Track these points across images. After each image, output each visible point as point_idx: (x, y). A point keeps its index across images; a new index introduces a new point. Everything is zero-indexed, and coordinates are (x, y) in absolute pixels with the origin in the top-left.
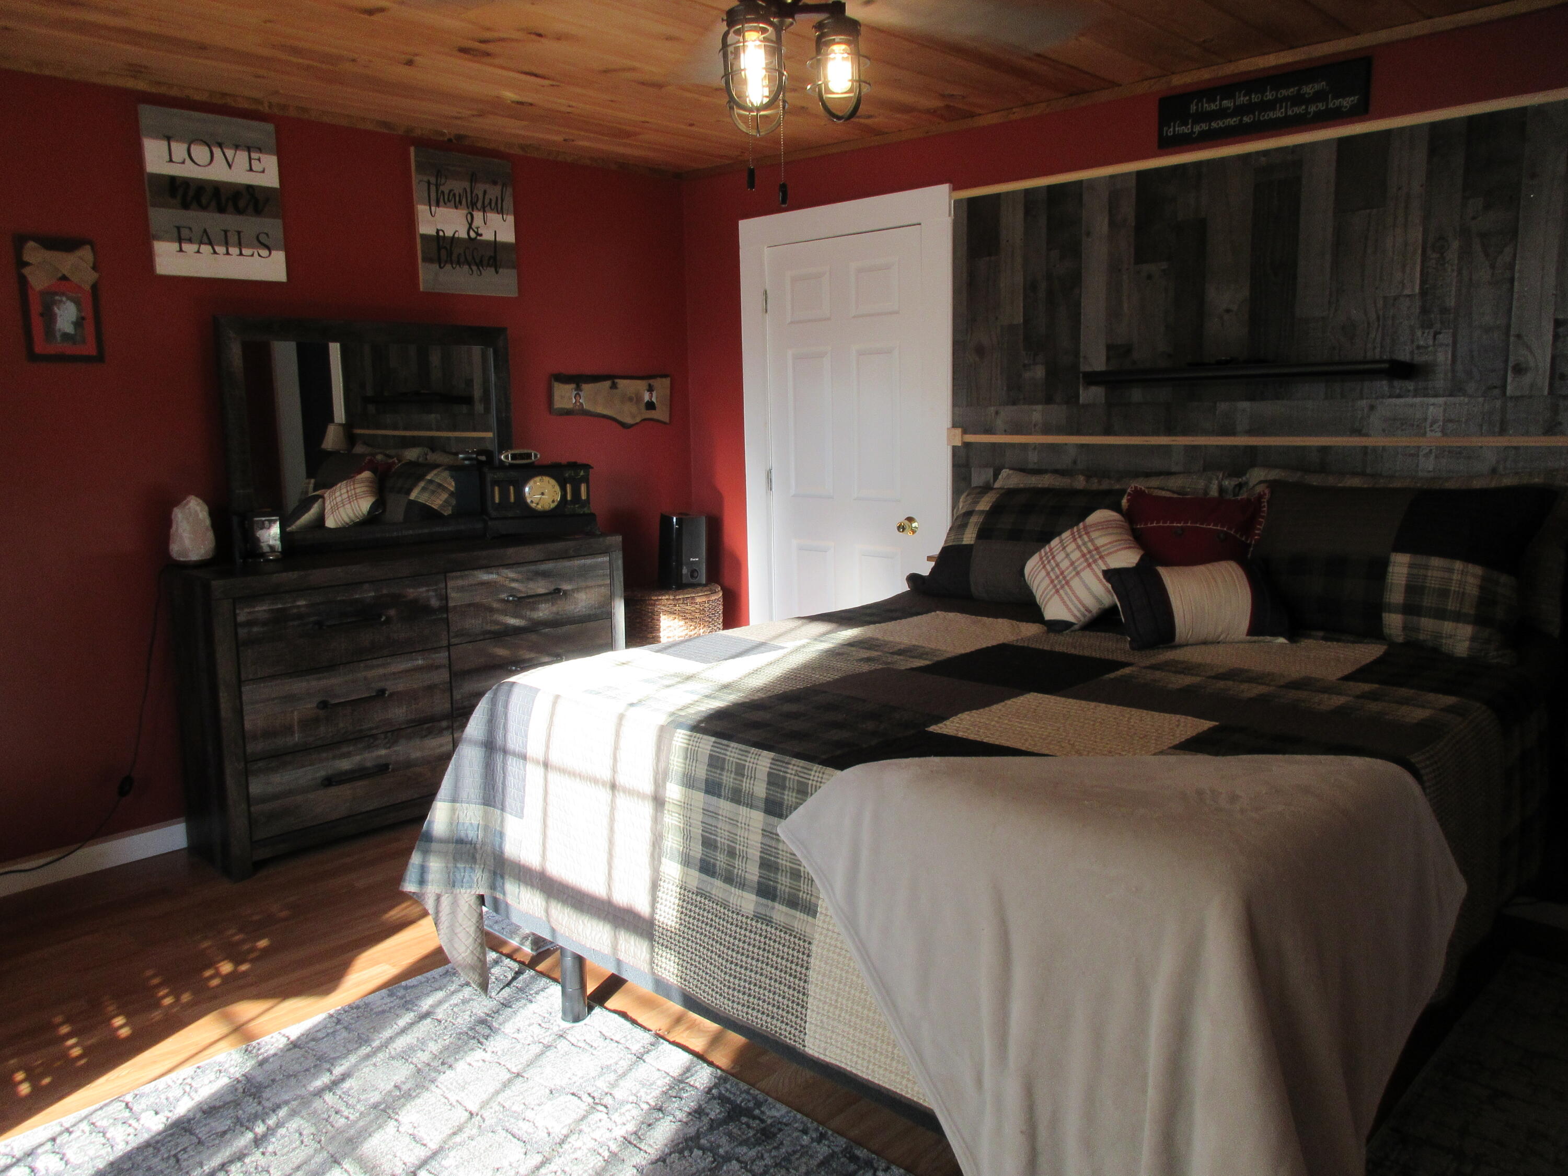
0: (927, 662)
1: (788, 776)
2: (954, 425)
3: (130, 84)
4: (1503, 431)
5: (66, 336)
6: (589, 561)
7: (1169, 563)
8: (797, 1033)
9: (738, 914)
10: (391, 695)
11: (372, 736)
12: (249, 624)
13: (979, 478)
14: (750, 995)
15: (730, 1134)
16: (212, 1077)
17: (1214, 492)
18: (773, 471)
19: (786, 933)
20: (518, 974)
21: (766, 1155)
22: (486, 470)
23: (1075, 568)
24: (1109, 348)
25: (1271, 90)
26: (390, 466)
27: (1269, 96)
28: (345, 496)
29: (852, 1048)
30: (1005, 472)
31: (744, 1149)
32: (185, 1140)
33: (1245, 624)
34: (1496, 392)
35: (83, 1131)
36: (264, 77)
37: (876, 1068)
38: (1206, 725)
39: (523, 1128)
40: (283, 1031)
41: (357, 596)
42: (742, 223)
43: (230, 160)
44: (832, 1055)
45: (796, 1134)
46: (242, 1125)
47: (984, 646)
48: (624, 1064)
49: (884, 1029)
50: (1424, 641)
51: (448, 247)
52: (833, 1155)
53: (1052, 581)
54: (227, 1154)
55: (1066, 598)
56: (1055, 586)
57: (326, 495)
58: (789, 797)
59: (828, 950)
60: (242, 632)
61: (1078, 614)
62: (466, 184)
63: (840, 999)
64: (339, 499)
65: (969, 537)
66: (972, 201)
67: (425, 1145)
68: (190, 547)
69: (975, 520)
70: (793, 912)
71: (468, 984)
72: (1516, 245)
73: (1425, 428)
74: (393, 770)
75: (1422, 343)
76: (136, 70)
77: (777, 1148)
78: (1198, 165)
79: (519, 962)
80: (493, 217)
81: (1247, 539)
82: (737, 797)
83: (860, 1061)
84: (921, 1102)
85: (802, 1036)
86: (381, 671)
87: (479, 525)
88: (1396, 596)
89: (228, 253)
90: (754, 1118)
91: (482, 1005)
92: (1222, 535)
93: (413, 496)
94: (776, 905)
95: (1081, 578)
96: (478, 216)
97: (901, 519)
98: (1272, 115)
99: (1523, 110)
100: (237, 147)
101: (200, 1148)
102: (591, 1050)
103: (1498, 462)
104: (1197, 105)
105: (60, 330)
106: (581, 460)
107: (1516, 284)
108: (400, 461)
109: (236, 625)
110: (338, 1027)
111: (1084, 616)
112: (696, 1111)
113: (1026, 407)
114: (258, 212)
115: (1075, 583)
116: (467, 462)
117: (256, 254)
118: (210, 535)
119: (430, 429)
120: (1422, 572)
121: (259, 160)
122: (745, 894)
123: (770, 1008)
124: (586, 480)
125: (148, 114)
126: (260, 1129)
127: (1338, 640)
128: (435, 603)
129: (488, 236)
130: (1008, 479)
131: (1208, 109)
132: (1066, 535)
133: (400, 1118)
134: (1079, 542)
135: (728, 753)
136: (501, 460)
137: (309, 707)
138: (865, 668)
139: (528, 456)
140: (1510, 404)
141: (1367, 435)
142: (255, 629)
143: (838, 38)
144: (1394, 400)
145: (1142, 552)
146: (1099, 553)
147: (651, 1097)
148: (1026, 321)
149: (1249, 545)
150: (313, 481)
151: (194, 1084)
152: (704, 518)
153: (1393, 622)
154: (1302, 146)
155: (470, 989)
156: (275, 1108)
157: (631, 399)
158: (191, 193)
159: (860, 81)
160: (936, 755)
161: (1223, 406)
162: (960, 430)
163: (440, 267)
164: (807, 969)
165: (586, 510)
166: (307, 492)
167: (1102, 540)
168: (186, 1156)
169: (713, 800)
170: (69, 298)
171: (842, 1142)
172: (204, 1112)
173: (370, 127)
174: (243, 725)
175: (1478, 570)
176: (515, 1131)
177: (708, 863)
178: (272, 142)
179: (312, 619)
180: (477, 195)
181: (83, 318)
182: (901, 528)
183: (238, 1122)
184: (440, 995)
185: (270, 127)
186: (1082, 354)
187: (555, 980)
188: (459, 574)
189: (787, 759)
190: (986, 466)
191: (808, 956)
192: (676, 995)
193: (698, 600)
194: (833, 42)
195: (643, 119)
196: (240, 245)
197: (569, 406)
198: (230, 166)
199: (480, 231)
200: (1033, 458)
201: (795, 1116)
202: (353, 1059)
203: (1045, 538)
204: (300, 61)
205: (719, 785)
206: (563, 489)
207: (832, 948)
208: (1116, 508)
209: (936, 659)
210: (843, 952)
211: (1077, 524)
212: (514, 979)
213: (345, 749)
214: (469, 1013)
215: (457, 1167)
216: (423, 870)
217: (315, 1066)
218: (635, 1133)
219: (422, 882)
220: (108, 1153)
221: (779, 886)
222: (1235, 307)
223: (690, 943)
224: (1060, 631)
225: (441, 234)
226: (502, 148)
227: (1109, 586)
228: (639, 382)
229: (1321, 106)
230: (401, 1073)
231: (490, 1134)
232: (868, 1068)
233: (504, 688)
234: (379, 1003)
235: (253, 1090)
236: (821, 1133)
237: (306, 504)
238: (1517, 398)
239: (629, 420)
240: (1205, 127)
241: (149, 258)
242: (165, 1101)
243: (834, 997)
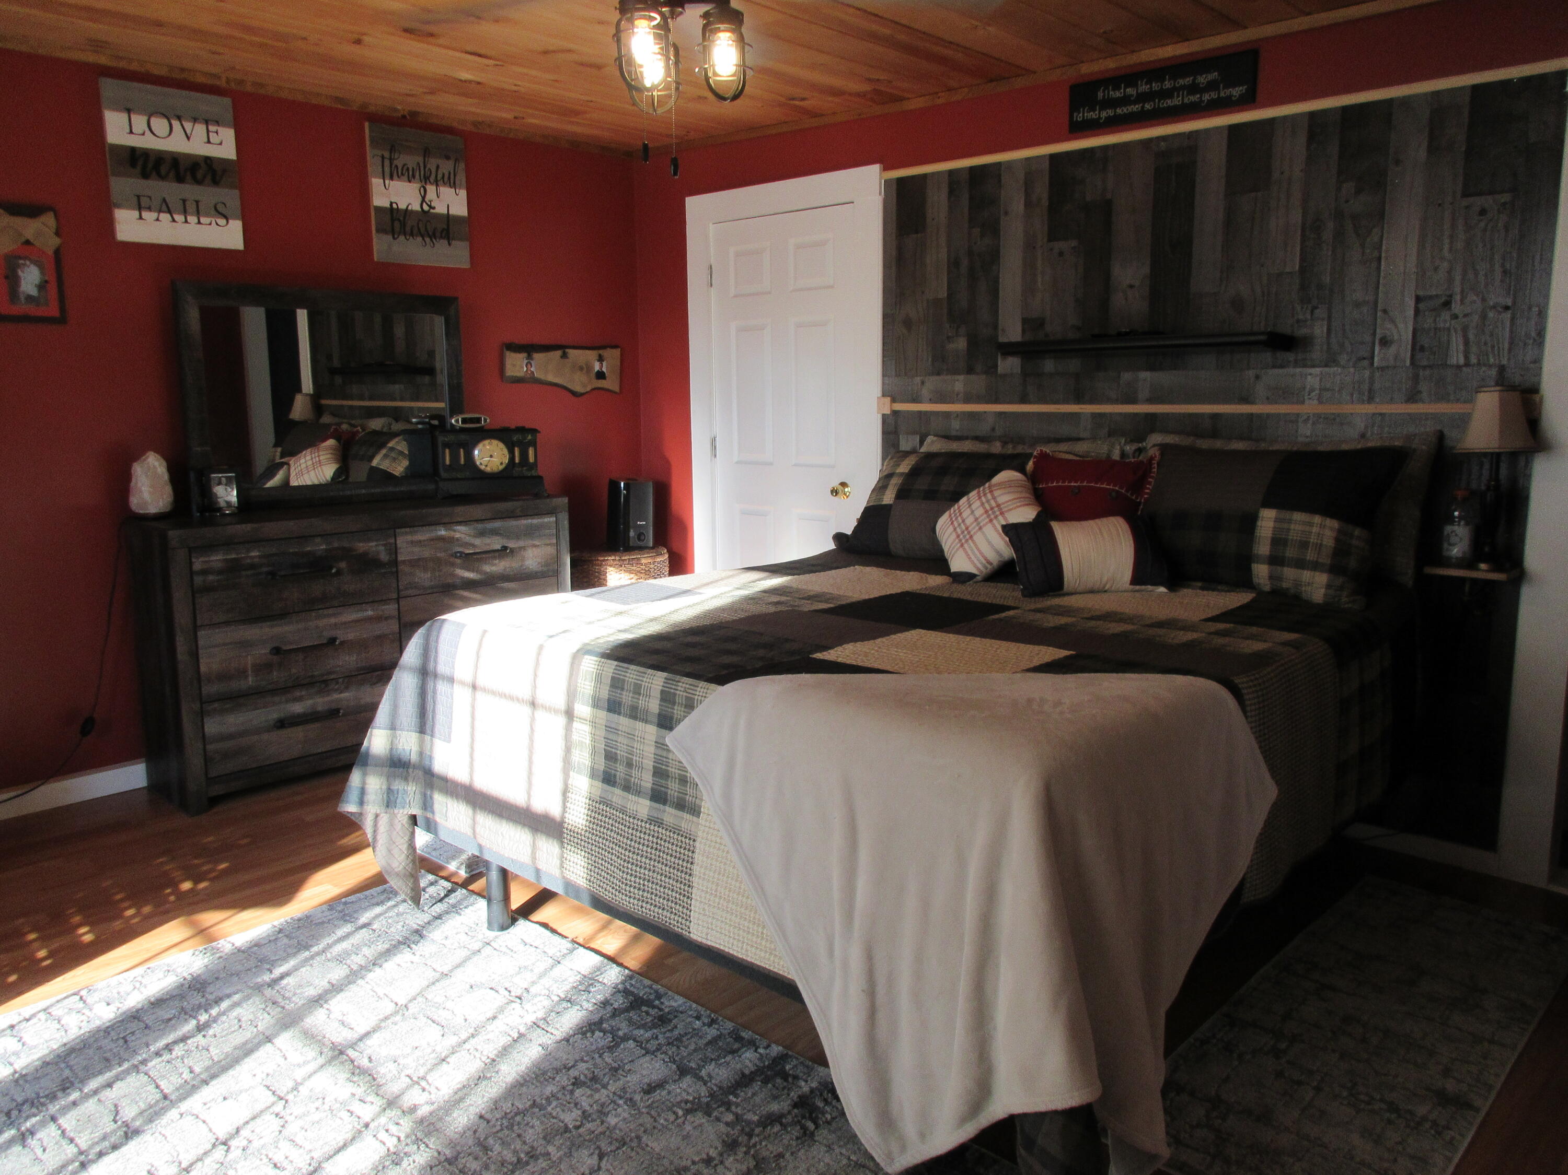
0: (832, 606)
1: (678, 692)
2: (884, 395)
3: (91, 58)
4: (1371, 400)
5: (30, 298)
6: (535, 521)
7: (1061, 518)
8: (684, 921)
9: (634, 818)
10: (342, 643)
11: (325, 681)
12: (204, 572)
13: (906, 444)
14: (644, 891)
15: (630, 1020)
16: (161, 975)
17: (1116, 456)
18: (717, 439)
19: (674, 833)
20: (450, 892)
21: (660, 1036)
22: (437, 433)
23: (978, 524)
24: (1025, 321)
25: (1169, 80)
26: (354, 434)
27: (1167, 84)
28: (310, 463)
29: (729, 932)
30: (930, 439)
31: (642, 1032)
32: (134, 1026)
33: (1128, 574)
34: (1366, 363)
35: (40, 1020)
36: (219, 54)
37: (749, 948)
38: (1063, 653)
39: (441, 1016)
40: (228, 939)
41: (309, 549)
42: (689, 200)
43: (188, 132)
44: (713, 939)
45: (689, 1019)
46: (186, 1013)
47: (888, 593)
48: (541, 967)
49: (756, 912)
50: (1287, 589)
51: (402, 219)
52: (720, 1037)
53: (958, 536)
54: (172, 1036)
55: (969, 552)
56: (960, 541)
57: (292, 462)
58: (678, 711)
59: (710, 846)
60: (198, 580)
61: (979, 566)
62: (420, 159)
63: (719, 888)
64: (303, 466)
65: (888, 498)
66: (901, 181)
67: (352, 1029)
68: (150, 501)
69: (895, 482)
70: (680, 813)
71: (405, 901)
72: (1383, 228)
73: (1304, 396)
74: (344, 715)
75: (1301, 317)
76: (97, 45)
77: (671, 1031)
78: (1105, 148)
79: (453, 882)
80: (446, 191)
81: (1137, 498)
82: (635, 714)
83: (735, 943)
84: (786, 974)
85: (688, 923)
86: (333, 620)
87: (431, 487)
88: (1263, 548)
89: (186, 222)
90: (654, 1007)
91: (416, 918)
92: (1114, 494)
93: (375, 463)
94: (667, 808)
95: (983, 533)
96: (431, 189)
97: (835, 484)
98: (1170, 102)
99: (1389, 102)
100: (195, 120)
101: (147, 1031)
102: (511, 953)
103: (1366, 427)
104: (1104, 91)
105: (24, 293)
106: (528, 425)
107: (1383, 263)
108: (363, 430)
109: (192, 573)
110: (280, 935)
111: (986, 568)
112: (601, 1003)
113: (949, 377)
114: (215, 182)
115: (978, 537)
116: (420, 426)
117: (214, 222)
118: (168, 490)
119: (394, 399)
120: (1285, 526)
121: (217, 132)
122: (641, 800)
123: (661, 900)
124: (533, 443)
125: (109, 88)
126: (203, 1017)
127: (1213, 590)
128: (384, 557)
129: (440, 209)
130: (933, 445)
131: (1114, 96)
132: (973, 494)
133: (331, 1008)
134: (983, 499)
135: (628, 675)
136: (451, 424)
137: (262, 652)
138: (772, 609)
139: (478, 420)
140: (1377, 374)
141: (1252, 403)
142: (211, 578)
143: (722, 26)
144: (1276, 371)
145: (1040, 509)
146: (1000, 509)
147: (561, 990)
148: (950, 296)
149: (1140, 503)
150: (279, 449)
151: (144, 981)
152: (651, 484)
153: (1261, 572)
154: (1197, 132)
155: (405, 904)
156: (218, 1001)
157: (581, 369)
158: (150, 165)
159: (743, 67)
160: (807, 672)
161: (1126, 376)
162: (889, 398)
163: (394, 238)
164: (692, 863)
165: (534, 473)
166: (274, 460)
167: (1003, 497)
168: (133, 1038)
169: (615, 717)
170: (32, 262)
171: (730, 1025)
172: (152, 1004)
173: (327, 103)
174: (199, 667)
175: (1333, 523)
176: (435, 1018)
177: (610, 774)
178: (229, 116)
179: (265, 569)
180: (430, 169)
181: (46, 282)
182: (835, 492)
183: (183, 1010)
184: (378, 910)
185: (227, 101)
186: (1000, 327)
187: (484, 897)
188: (408, 530)
189: (678, 678)
190: (914, 433)
191: (693, 852)
192: (586, 897)
193: (643, 561)
194: (719, 30)
195: (589, 98)
196: (198, 213)
197: (520, 374)
198: (188, 138)
199: (433, 205)
200: (956, 425)
201: (690, 1007)
202: (292, 963)
203: (955, 497)
204: (254, 38)
205: (620, 704)
206: (511, 452)
207: (713, 844)
208: (1022, 470)
209: (839, 603)
210: (722, 847)
211: (984, 484)
212: (446, 896)
213: (298, 694)
214: (402, 923)
215: (380, 1046)
216: (363, 791)
217: (256, 967)
218: (544, 1019)
219: (361, 803)
220: (62, 1036)
221: (669, 791)
222: (1137, 283)
223: (594, 848)
224: (963, 582)
225: (395, 206)
226: (455, 124)
227: (1007, 539)
228: (587, 352)
229: (1214, 95)
230: (337, 973)
231: (412, 1020)
232: (742, 948)
233: (437, 624)
234: (320, 915)
235: (198, 986)
236: (712, 1020)
237: (273, 469)
238: (1382, 369)
239: (578, 389)
240: (1110, 112)
241: (109, 225)
242: (116, 995)
243: (714, 887)
